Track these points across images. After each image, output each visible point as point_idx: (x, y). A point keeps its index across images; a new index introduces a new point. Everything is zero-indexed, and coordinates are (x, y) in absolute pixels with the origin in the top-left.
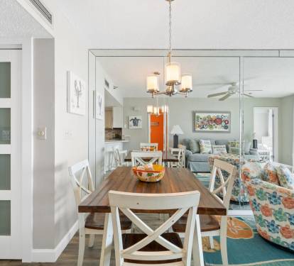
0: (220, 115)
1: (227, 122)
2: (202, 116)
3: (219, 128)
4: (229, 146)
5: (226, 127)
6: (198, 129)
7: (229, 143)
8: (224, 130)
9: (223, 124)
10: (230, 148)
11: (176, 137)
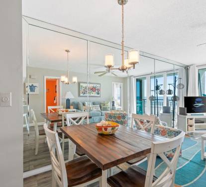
0: (95, 85)
1: (99, 90)
2: (84, 85)
3: (94, 94)
4: (102, 105)
5: (98, 94)
6: (81, 95)
7: (101, 103)
8: (97, 95)
9: (97, 91)
10: (102, 106)
11: (68, 100)
